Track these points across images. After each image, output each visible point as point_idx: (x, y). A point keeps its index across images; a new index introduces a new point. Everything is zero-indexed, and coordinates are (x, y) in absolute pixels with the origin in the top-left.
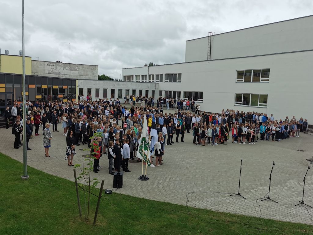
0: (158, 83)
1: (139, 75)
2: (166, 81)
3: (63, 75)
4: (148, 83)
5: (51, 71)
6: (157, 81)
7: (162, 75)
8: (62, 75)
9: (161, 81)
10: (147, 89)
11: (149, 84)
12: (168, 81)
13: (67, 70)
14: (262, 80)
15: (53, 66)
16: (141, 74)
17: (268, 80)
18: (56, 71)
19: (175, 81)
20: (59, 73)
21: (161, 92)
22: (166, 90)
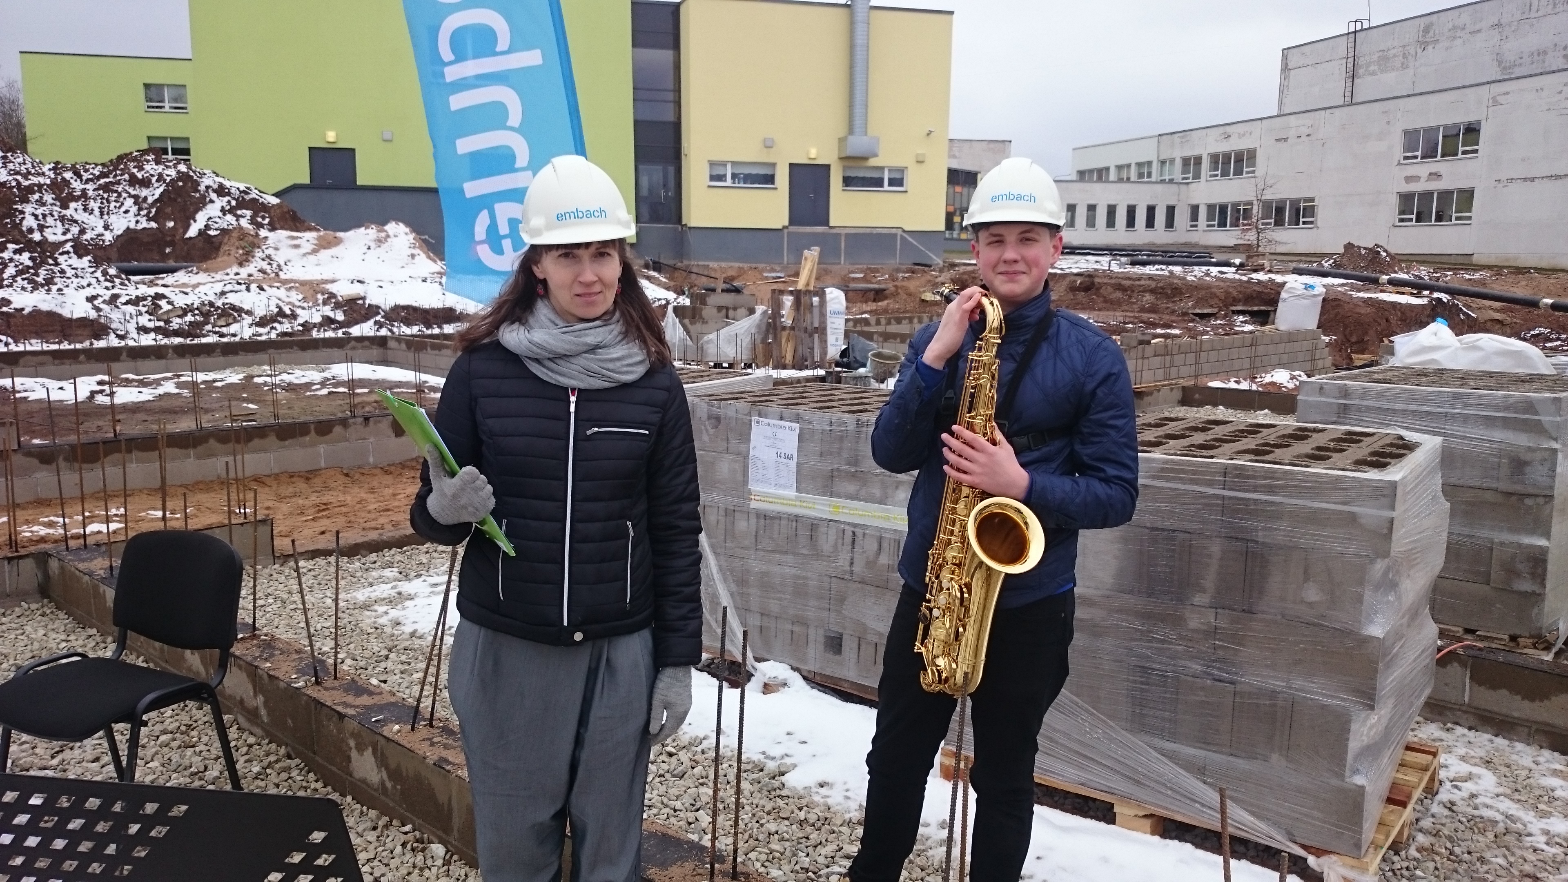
0: (1187, 183)
1: (1129, 166)
2: (1211, 176)
4: (1156, 183)
6: (1184, 179)
7: (1198, 160)
9: (1197, 176)
10: (1152, 203)
11: (1159, 187)
12: (1216, 175)
14: (1464, 153)
16: (1133, 161)
17: (1476, 151)
19: (1238, 172)
21: (1195, 209)
22: (1212, 201)
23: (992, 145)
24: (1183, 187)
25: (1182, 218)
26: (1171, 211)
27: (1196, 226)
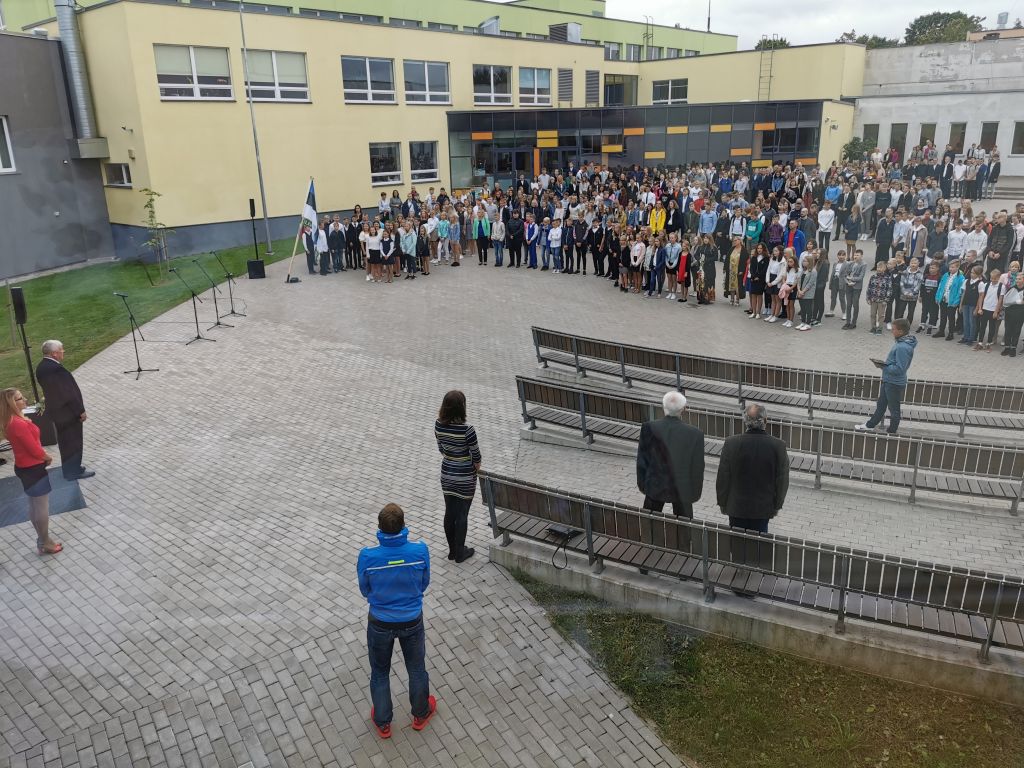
3: (967, 83)
5: (929, 74)
8: (960, 83)
13: (983, 62)
15: (936, 58)
18: (945, 73)
20: (955, 78)
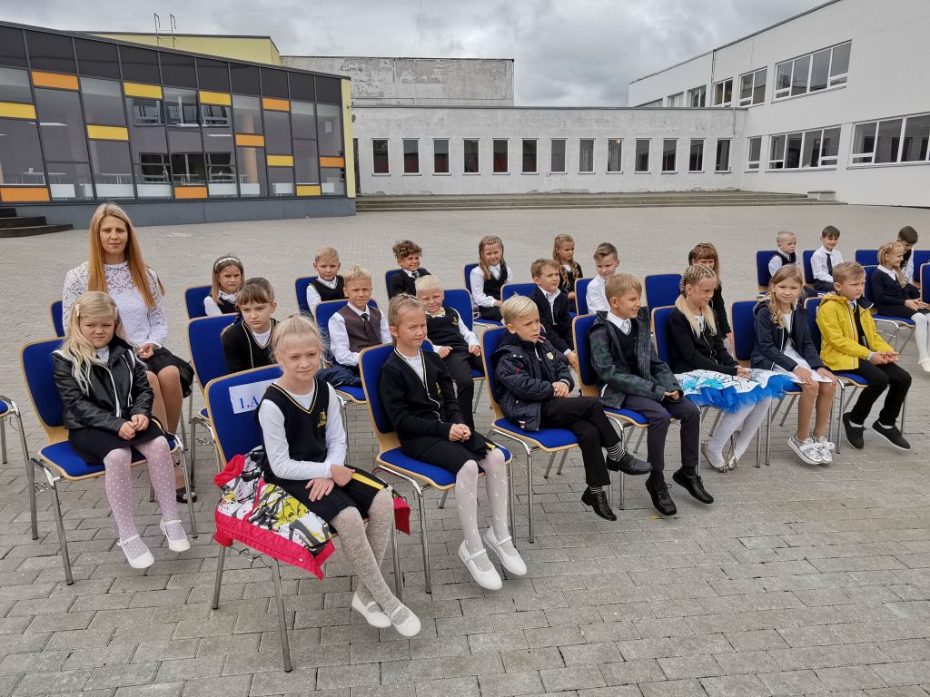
0: (746, 109)
3: (393, 103)
6: (741, 103)
7: (762, 74)
9: (760, 98)
10: (698, 137)
11: (707, 116)
12: (787, 94)
13: (405, 81)
15: (359, 72)
16: (685, 88)
18: (370, 90)
19: (818, 85)
20: (380, 96)
21: (756, 144)
22: (777, 131)
23: (487, 66)
24: (742, 113)
25: (740, 155)
26: (723, 147)
27: (757, 166)
